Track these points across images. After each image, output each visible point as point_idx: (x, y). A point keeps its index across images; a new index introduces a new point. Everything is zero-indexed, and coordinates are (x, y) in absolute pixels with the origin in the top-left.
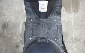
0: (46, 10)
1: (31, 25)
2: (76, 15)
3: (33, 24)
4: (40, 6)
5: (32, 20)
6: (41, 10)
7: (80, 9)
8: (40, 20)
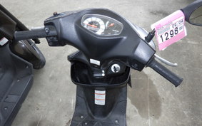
0: (103, 103)
1: (80, 123)
2: (157, 121)
3: (84, 123)
4: (96, 96)
5: (82, 117)
6: (97, 102)
7: (162, 113)
8: (93, 118)
